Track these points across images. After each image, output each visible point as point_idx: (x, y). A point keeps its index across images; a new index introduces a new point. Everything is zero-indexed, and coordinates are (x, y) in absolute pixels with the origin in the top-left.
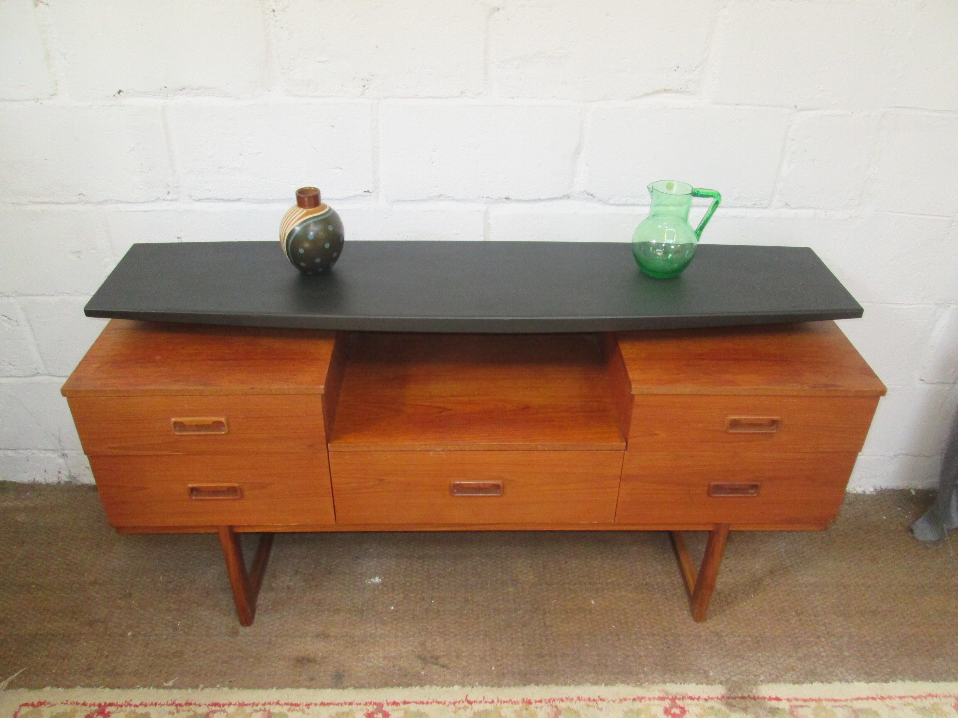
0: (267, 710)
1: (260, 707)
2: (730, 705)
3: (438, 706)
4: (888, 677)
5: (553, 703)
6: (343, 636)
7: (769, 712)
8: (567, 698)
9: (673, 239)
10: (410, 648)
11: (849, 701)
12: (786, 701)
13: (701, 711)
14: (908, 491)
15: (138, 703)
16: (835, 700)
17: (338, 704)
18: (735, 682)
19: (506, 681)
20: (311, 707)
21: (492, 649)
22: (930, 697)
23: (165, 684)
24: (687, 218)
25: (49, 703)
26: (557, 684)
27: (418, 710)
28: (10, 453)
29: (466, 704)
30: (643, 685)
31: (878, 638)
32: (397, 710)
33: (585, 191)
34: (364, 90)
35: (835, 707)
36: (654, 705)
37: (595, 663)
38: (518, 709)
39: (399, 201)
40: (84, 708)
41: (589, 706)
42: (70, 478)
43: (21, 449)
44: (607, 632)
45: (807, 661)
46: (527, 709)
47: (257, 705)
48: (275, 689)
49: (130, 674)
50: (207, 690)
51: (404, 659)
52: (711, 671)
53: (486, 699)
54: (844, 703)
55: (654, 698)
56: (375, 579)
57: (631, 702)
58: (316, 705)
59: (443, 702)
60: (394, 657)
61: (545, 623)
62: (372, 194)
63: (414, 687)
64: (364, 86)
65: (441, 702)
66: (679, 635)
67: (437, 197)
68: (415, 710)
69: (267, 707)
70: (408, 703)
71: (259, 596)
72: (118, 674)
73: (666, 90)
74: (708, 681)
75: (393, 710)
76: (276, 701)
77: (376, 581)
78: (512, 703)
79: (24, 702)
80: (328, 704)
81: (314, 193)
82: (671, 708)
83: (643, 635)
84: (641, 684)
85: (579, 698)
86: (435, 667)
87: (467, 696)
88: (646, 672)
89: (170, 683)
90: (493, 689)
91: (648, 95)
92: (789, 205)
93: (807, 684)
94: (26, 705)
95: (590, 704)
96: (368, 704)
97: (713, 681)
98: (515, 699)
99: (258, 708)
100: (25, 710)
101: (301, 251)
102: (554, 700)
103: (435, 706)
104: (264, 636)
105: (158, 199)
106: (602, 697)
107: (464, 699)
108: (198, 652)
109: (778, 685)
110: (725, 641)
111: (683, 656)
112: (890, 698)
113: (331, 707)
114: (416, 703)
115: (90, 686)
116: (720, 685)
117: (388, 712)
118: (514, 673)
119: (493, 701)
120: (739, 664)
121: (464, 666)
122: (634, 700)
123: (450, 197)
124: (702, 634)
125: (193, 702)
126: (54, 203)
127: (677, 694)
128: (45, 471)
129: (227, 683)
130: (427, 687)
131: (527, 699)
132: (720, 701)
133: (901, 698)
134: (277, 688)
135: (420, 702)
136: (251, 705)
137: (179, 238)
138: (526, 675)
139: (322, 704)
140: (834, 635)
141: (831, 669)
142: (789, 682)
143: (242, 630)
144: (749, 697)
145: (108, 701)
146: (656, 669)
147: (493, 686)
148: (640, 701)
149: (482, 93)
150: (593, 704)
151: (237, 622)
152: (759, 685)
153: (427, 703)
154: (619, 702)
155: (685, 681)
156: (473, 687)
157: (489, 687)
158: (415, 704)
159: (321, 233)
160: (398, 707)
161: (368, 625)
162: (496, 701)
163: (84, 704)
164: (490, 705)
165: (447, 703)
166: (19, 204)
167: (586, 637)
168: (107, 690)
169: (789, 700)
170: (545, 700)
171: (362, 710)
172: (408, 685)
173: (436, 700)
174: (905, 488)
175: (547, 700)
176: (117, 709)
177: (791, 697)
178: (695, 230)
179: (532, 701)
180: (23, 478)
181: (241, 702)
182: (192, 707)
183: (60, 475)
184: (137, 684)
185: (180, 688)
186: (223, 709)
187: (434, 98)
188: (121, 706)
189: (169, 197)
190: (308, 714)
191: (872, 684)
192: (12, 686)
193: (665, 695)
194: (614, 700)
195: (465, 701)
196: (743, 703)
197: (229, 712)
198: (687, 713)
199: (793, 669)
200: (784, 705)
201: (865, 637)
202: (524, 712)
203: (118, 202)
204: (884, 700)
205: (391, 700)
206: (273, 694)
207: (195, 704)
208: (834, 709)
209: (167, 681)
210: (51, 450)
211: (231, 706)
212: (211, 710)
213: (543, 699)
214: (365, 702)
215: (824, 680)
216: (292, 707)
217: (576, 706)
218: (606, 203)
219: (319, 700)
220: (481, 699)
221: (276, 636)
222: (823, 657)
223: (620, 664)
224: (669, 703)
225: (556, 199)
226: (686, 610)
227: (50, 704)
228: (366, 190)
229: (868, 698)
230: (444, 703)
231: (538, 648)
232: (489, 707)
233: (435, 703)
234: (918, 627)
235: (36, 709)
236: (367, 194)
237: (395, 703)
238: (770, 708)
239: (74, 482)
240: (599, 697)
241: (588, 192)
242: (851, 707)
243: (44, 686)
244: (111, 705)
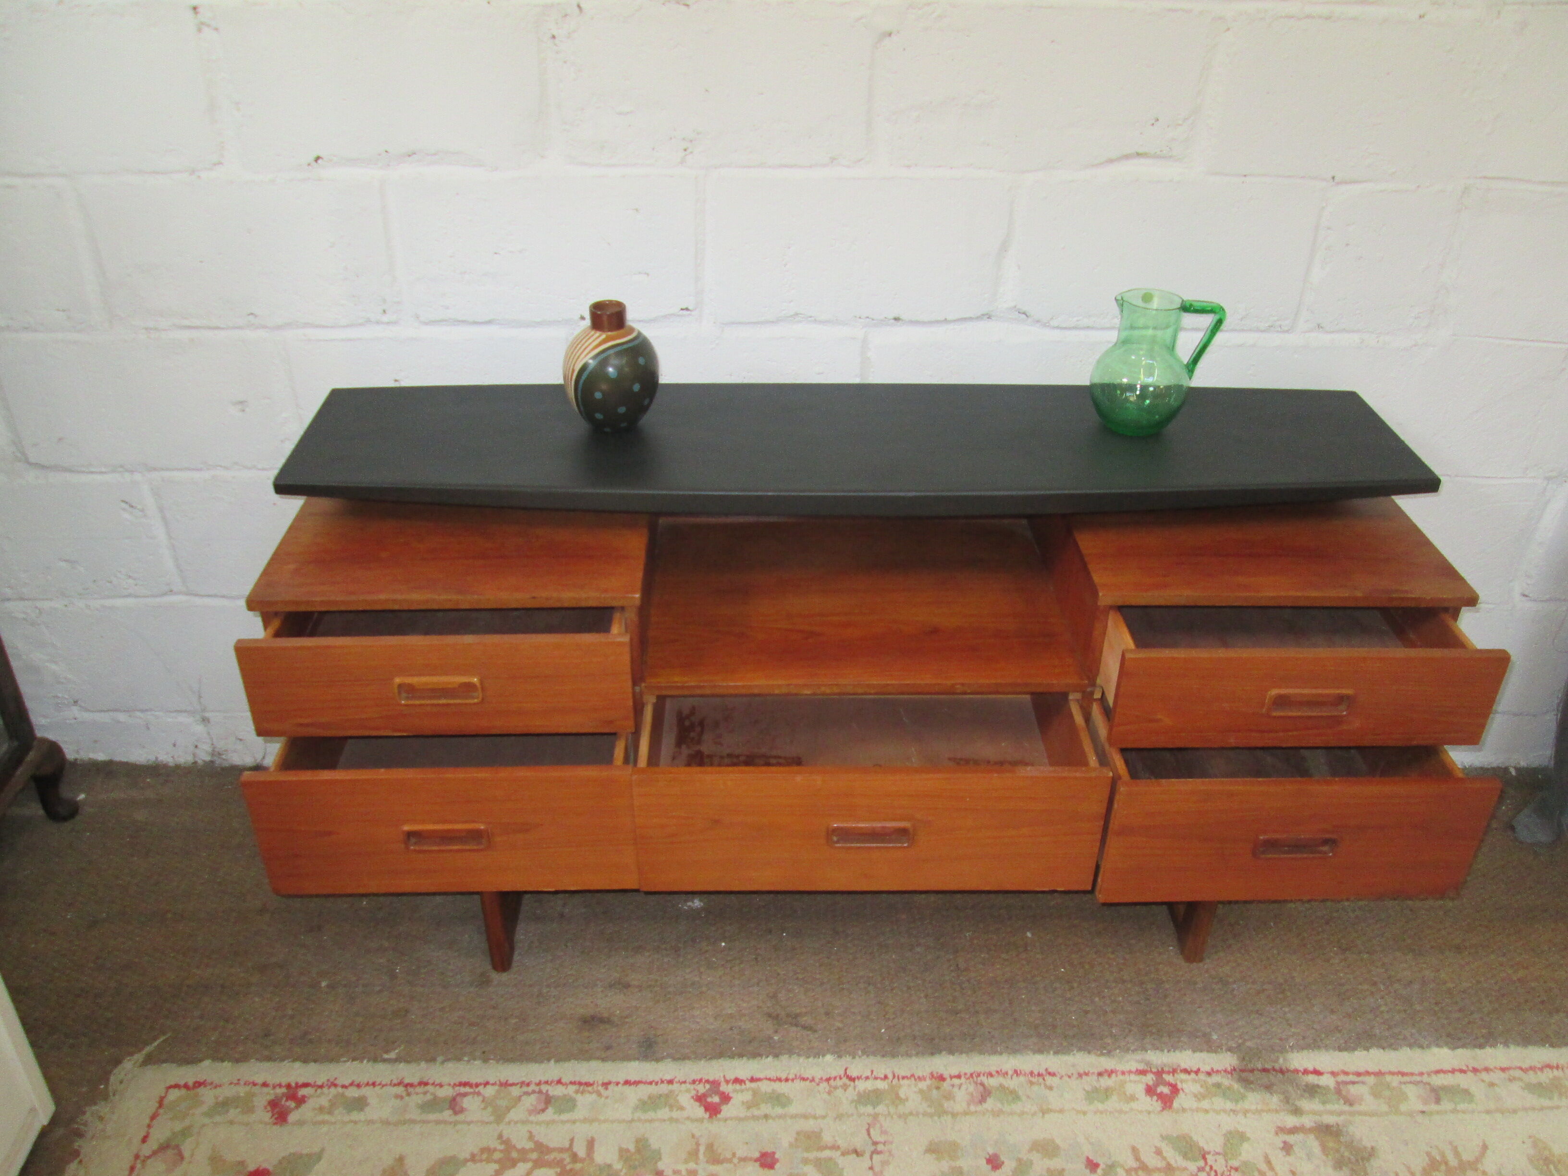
0: (544, 1091)
1: (532, 1087)
2: (1246, 1082)
3: (803, 1083)
4: (1482, 1040)
5: (977, 1079)
6: (650, 986)
7: (1305, 1091)
8: (997, 1072)
9: (1154, 377)
10: (754, 1002)
11: (1426, 1076)
12: (1329, 1075)
13: (1202, 1090)
14: (1506, 770)
15: (347, 1083)
16: (1403, 1074)
17: (651, 1083)
18: (1250, 1048)
19: (903, 1049)
20: (610, 1087)
21: (879, 1003)
22: (1548, 1069)
23: (386, 1056)
24: (1173, 346)
25: (212, 1083)
26: (981, 1052)
27: (773, 1090)
28: (122, 717)
29: (845, 1080)
30: (1112, 1054)
31: (1466, 985)
32: (742, 1091)
33: (1015, 307)
34: (686, 155)
35: (1405, 1083)
36: (1130, 1081)
37: (1037, 1022)
38: (925, 1088)
39: (733, 323)
40: (265, 1090)
41: (1032, 1083)
42: (213, 755)
43: (138, 711)
44: (1052, 978)
45: (1358, 1019)
46: (938, 1088)
47: (528, 1085)
48: (552, 1062)
49: (329, 1041)
50: (450, 1065)
51: (747, 1018)
52: (1213, 1033)
53: (875, 1073)
54: (1418, 1078)
55: (1130, 1072)
56: (693, 902)
57: (1095, 1077)
58: (617, 1084)
59: (810, 1078)
60: (731, 1016)
61: (957, 965)
62: (693, 313)
63: (764, 1057)
64: (685, 150)
65: (808, 1079)
66: (1163, 982)
67: (791, 316)
68: (769, 1090)
69: (544, 1088)
70: (759, 1080)
71: (518, 928)
72: (311, 1041)
73: (1139, 155)
74: (1211, 1047)
75: (735, 1091)
76: (556, 1078)
77: (696, 905)
78: (915, 1080)
79: (173, 1083)
80: (637, 1083)
81: (617, 309)
82: (1157, 1085)
83: (1107, 981)
84: (1109, 1052)
85: (1016, 1071)
86: (794, 1029)
87: (846, 1070)
88: (1115, 1036)
89: (392, 1055)
90: (885, 1059)
91: (1111, 161)
92: (1321, 327)
93: (1360, 1051)
94: (177, 1086)
95: (1034, 1080)
96: (697, 1083)
97: (1218, 1047)
98: (919, 1073)
99: (530, 1089)
100: (174, 1094)
101: (598, 395)
102: (979, 1075)
103: (799, 1085)
104: (531, 986)
105: (369, 321)
106: (1050, 1070)
107: (842, 1073)
108: (431, 1010)
109: (1316, 1052)
110: (1233, 990)
111: (1170, 1012)
112: (1487, 1070)
113: (641, 1086)
114: (770, 1079)
115: (269, 1059)
116: (1229, 1053)
117: (728, 1094)
118: (915, 1038)
119: (886, 1077)
120: (1256, 1022)
121: (839, 1029)
122: (1100, 1074)
123: (811, 317)
124: (1198, 979)
125: (431, 1081)
126: (210, 328)
127: (1165, 1065)
128: (174, 745)
129: (478, 1054)
130: (784, 1058)
131: (937, 1073)
132: (1229, 1076)
133: (1503, 1070)
134: (557, 1061)
135: (775, 1078)
136: (519, 1086)
137: (396, 381)
138: (933, 1039)
139: (627, 1082)
140: (1399, 980)
141: (1396, 1030)
142: (1334, 1049)
143: (495, 976)
144: (1274, 1069)
145: (301, 1081)
146: (1130, 1031)
147: (883, 1056)
148: (1109, 1076)
149: (862, 159)
150: (1038, 1081)
151: (490, 967)
152: (1287, 1052)
153: (787, 1080)
154: (1077, 1078)
155: (1174, 1048)
156: (854, 1058)
157: (879, 1058)
158: (769, 1082)
159: (627, 370)
160: (743, 1086)
161: (688, 971)
162: (890, 1076)
163: (265, 1085)
164: (882, 1082)
165: (817, 1080)
166: (156, 329)
167: (1022, 985)
168: (297, 1064)
169: (1333, 1074)
170: (965, 1074)
171: (688, 1091)
172: (755, 1055)
173: (800, 1075)
174: (1500, 765)
175: (968, 1075)
176: (316, 1091)
177: (1336, 1070)
178: (1185, 363)
179: (946, 1075)
180: (139, 756)
181: (503, 1080)
182: (430, 1088)
183: (197, 751)
184: (342, 1055)
185: (408, 1062)
186: (477, 1090)
187: (791, 167)
188: (321, 1087)
189: (385, 319)
190: (607, 1098)
191: (1460, 1051)
192: (149, 1060)
193: (1146, 1068)
194: (1070, 1075)
195: (844, 1076)
196: (1265, 1079)
197: (487, 1095)
198: (1181, 1091)
199: (1337, 1029)
200: (1326, 1081)
201: (1445, 983)
202: (935, 1092)
203: (306, 325)
204: (1478, 1074)
205: (731, 1076)
206: (550, 1070)
207: (433, 1084)
208: (1403, 1086)
209: (387, 1052)
210: (185, 711)
211: (488, 1087)
212: (458, 1092)
213: (962, 1074)
214: (692, 1079)
215: (1385, 1045)
216: (582, 1088)
217: (1012, 1083)
218: (1045, 325)
219: (621, 1078)
220: (869, 1074)
221: (548, 986)
222: (1382, 1012)
223: (1075, 1023)
224: (1153, 1079)
225: (971, 319)
226: (1172, 946)
227: (214, 1085)
228: (684, 307)
229: (1453, 1071)
230: (813, 1080)
231: (949, 1001)
232: (881, 1085)
233: (798, 1080)
234: (1527, 968)
235: (192, 1093)
236: (685, 312)
237: (737, 1081)
238: (1307, 1085)
239: (218, 762)
240: (1046, 1070)
241: (1019, 309)
242: (1429, 1084)
243: (201, 1061)
244: (306, 1085)
